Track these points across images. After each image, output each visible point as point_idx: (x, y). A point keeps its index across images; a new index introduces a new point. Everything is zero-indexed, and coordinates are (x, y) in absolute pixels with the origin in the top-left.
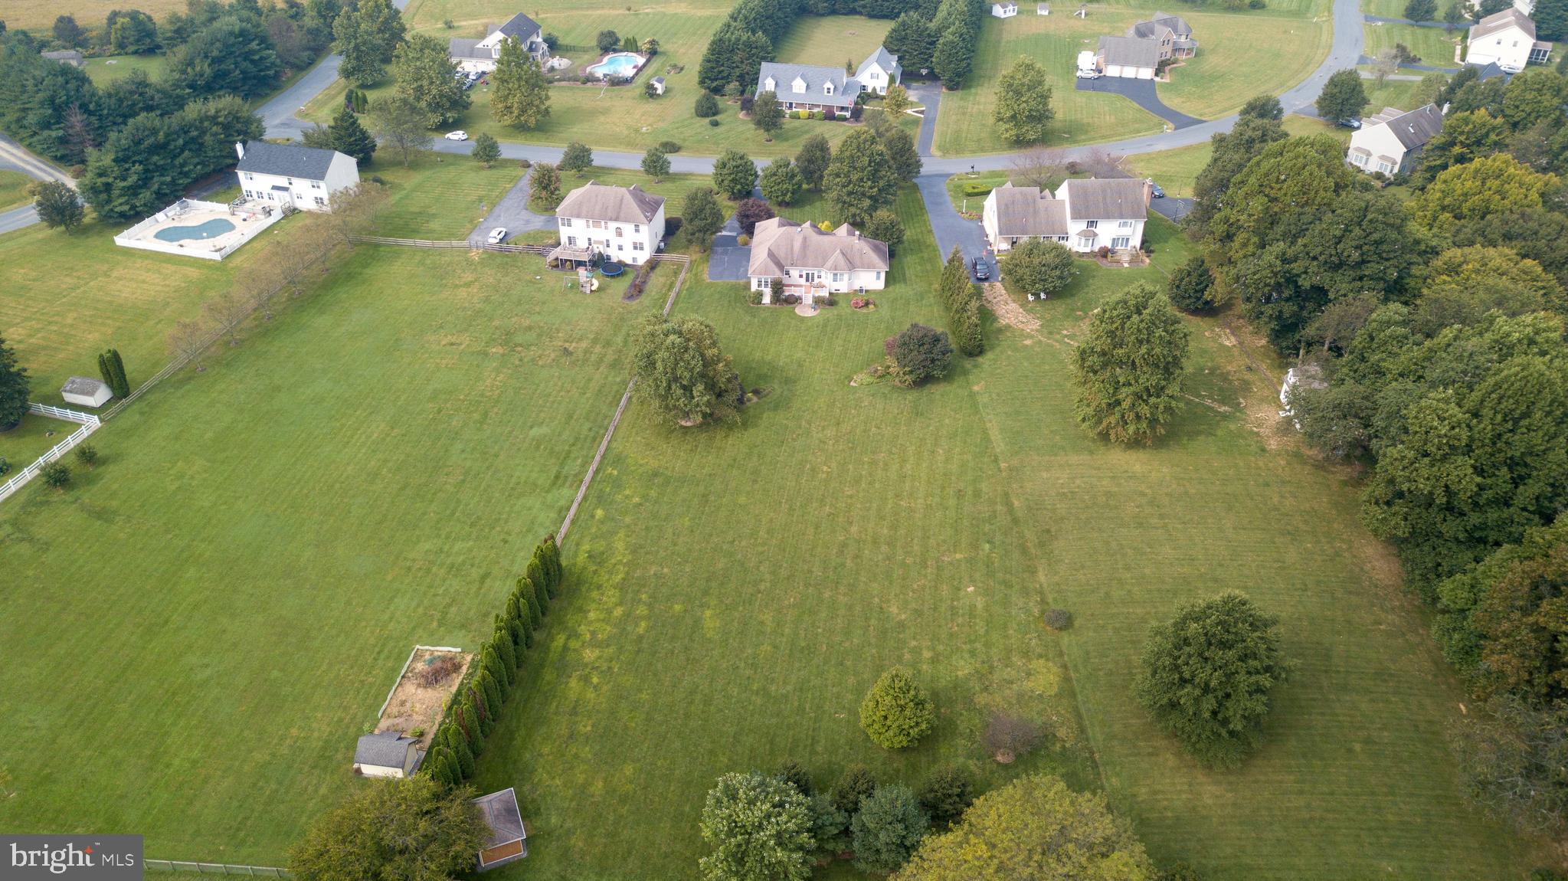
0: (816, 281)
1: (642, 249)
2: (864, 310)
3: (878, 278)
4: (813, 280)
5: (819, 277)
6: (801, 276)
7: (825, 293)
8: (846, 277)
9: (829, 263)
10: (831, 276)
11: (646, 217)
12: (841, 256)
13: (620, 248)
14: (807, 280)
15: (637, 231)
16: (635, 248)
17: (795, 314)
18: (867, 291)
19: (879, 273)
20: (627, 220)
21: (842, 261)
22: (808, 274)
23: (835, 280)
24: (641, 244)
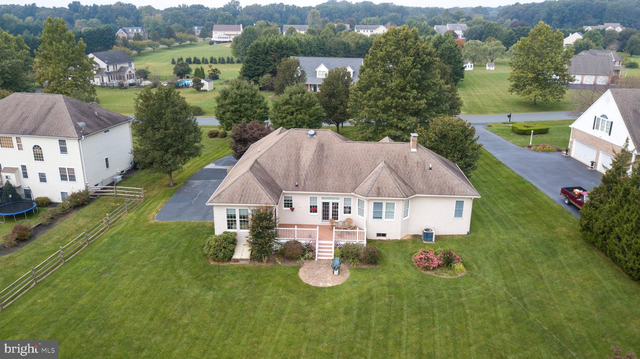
0: (342, 216)
1: (73, 178)
2: (445, 275)
3: (459, 213)
4: (335, 216)
5: (348, 210)
6: (314, 209)
7: (360, 240)
8: (399, 208)
9: (366, 184)
10: (369, 208)
11: (78, 128)
12: (386, 172)
13: (43, 178)
14: (325, 216)
15: (64, 150)
16: (63, 178)
17: (298, 281)
18: (438, 237)
19: (460, 204)
20: (47, 134)
21: (390, 181)
22: (326, 205)
23: (377, 216)
24: (71, 170)
